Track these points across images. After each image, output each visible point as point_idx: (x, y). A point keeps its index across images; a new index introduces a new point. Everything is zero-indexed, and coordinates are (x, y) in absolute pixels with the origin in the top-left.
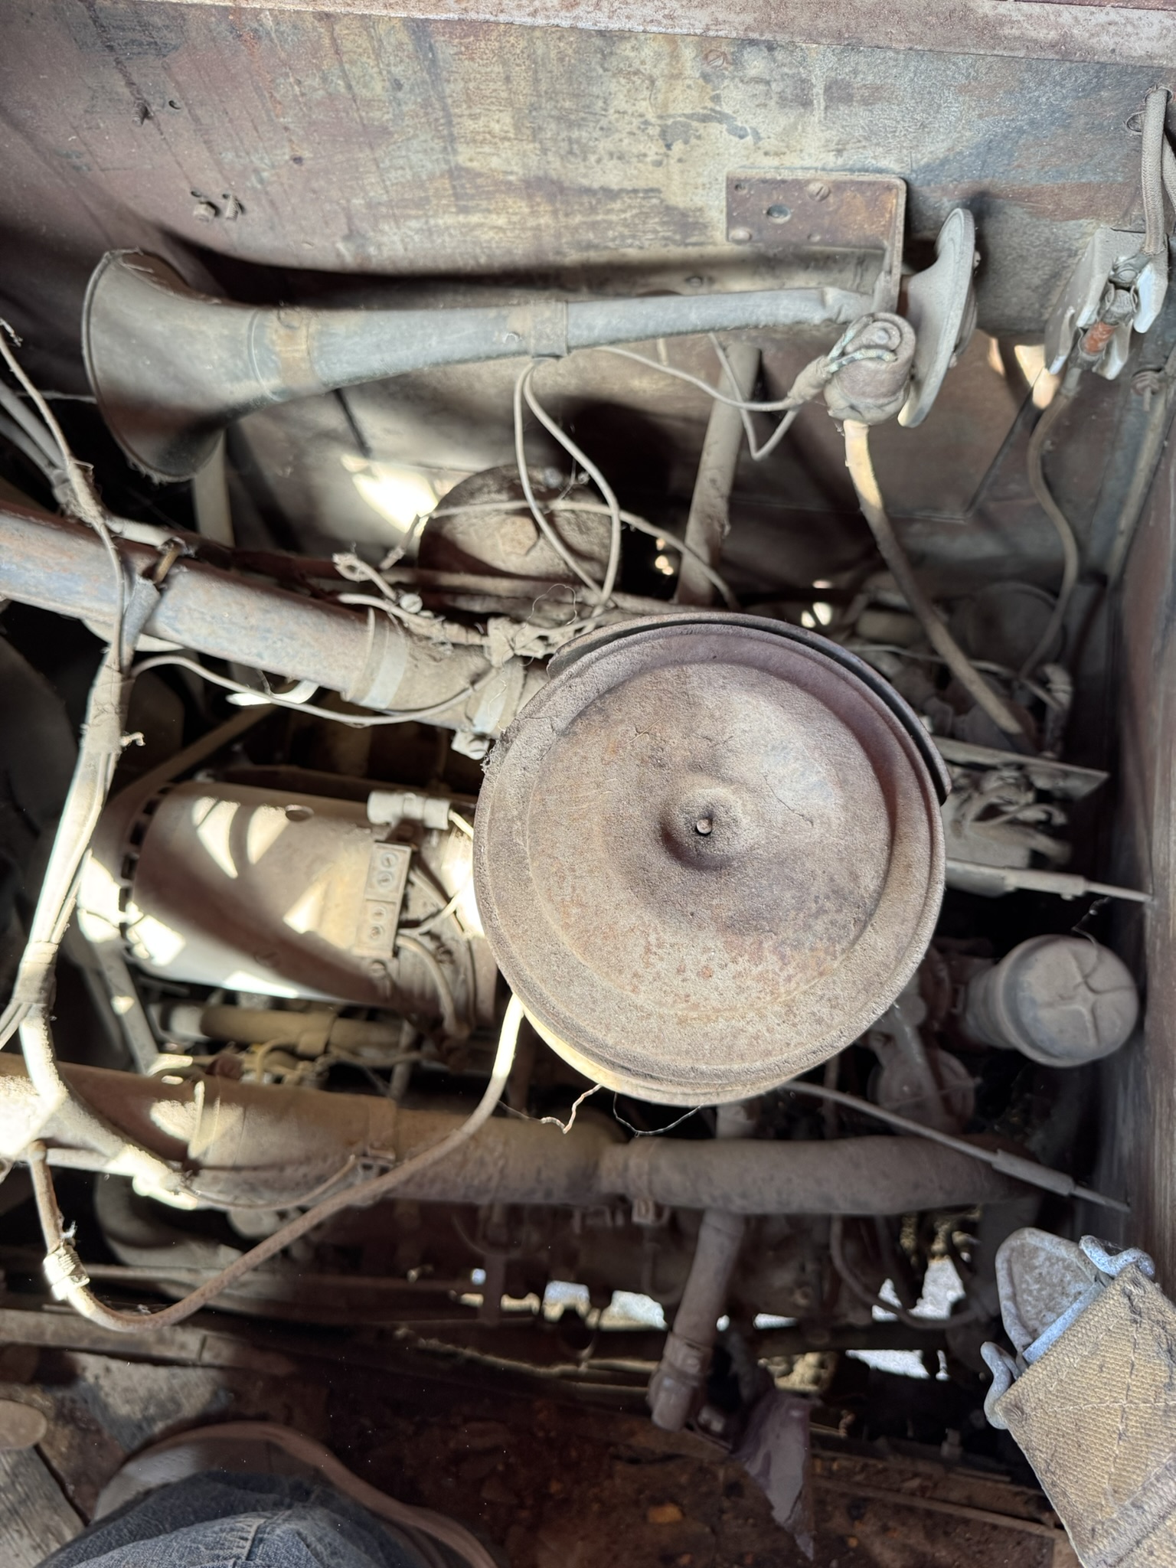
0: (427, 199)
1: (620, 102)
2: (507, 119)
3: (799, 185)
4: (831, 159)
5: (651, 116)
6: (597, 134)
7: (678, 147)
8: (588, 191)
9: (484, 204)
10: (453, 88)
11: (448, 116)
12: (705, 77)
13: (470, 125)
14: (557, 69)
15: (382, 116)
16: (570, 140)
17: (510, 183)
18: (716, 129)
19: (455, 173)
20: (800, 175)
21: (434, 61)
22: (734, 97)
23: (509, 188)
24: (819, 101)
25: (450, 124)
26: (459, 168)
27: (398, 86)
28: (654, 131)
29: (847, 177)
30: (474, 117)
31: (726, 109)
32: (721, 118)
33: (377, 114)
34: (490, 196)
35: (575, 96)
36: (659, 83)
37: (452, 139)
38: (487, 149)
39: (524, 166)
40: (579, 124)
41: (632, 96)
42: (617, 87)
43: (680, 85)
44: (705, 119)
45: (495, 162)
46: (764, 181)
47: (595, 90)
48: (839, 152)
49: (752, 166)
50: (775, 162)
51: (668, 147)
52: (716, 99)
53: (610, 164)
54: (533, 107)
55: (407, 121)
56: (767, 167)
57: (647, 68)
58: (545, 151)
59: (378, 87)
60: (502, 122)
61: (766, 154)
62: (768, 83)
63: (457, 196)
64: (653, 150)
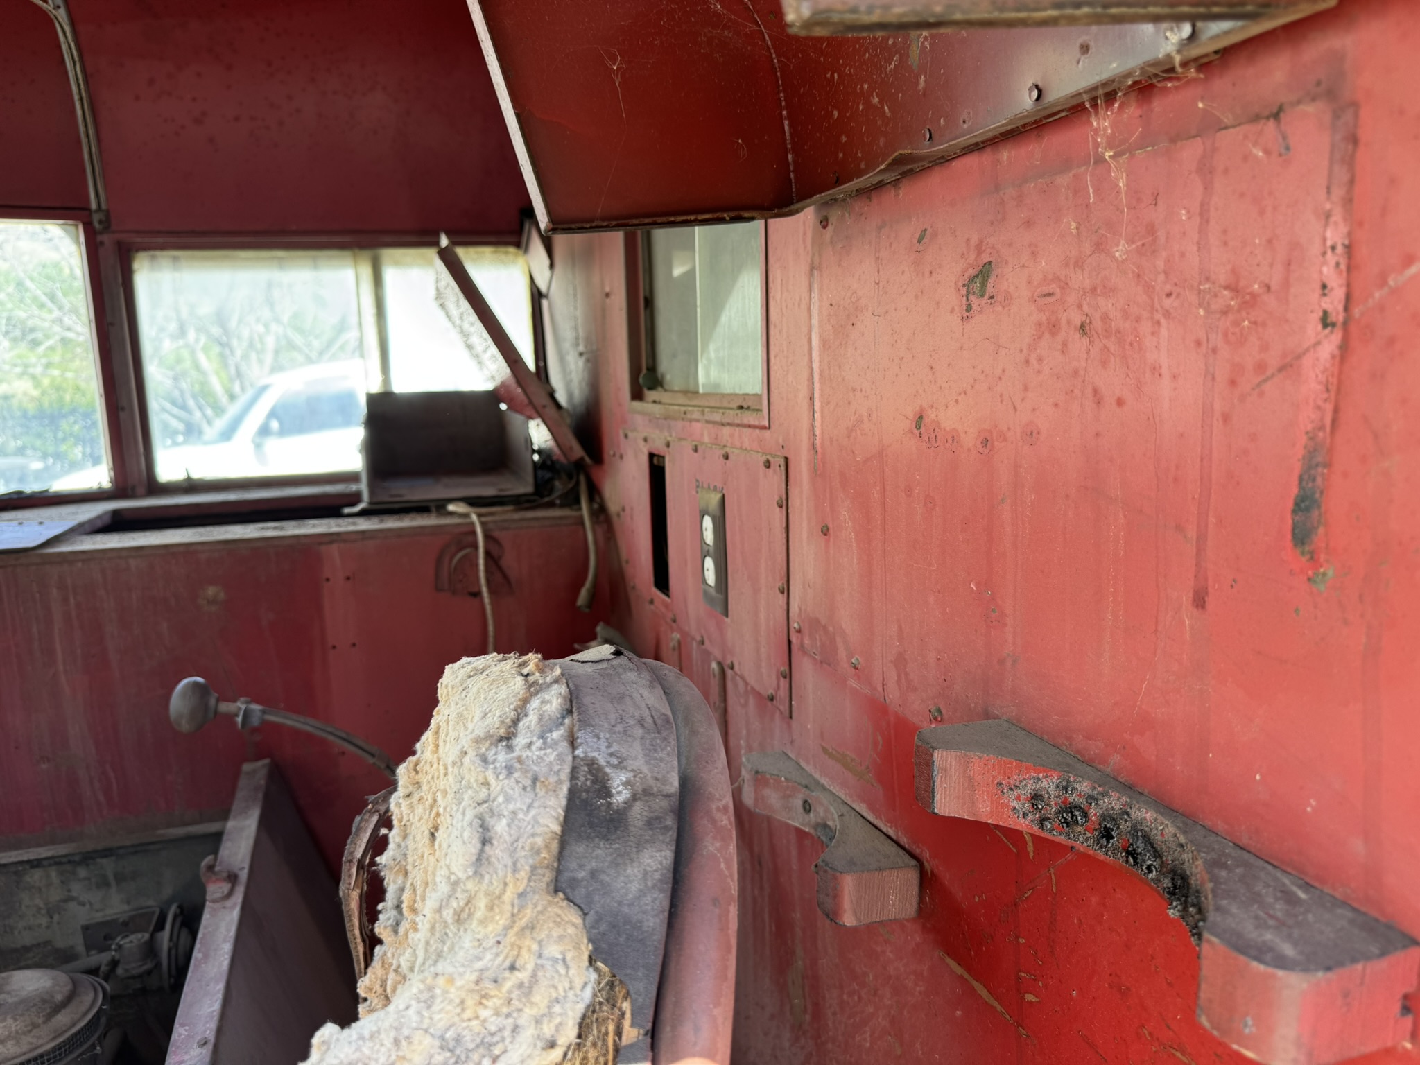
1: (26, 903)
3: (114, 921)
4: (126, 907)
5: (42, 905)
6: (17, 919)
7: (56, 917)
12: (63, 882)
18: (72, 906)
20: (115, 917)
22: (76, 889)
24: (113, 882)
28: (44, 912)
29: (134, 913)
31: (74, 894)
32: (72, 899)
36: (43, 890)
40: (8, 917)
41: (32, 899)
42: (24, 895)
43: (52, 888)
44: (66, 901)
46: (99, 923)
47: (15, 899)
48: (128, 903)
49: (92, 918)
50: (100, 914)
51: (52, 917)
52: (69, 891)
53: (25, 933)
56: (99, 917)
57: (37, 885)
61: (97, 911)
62: (89, 879)
64: (44, 921)
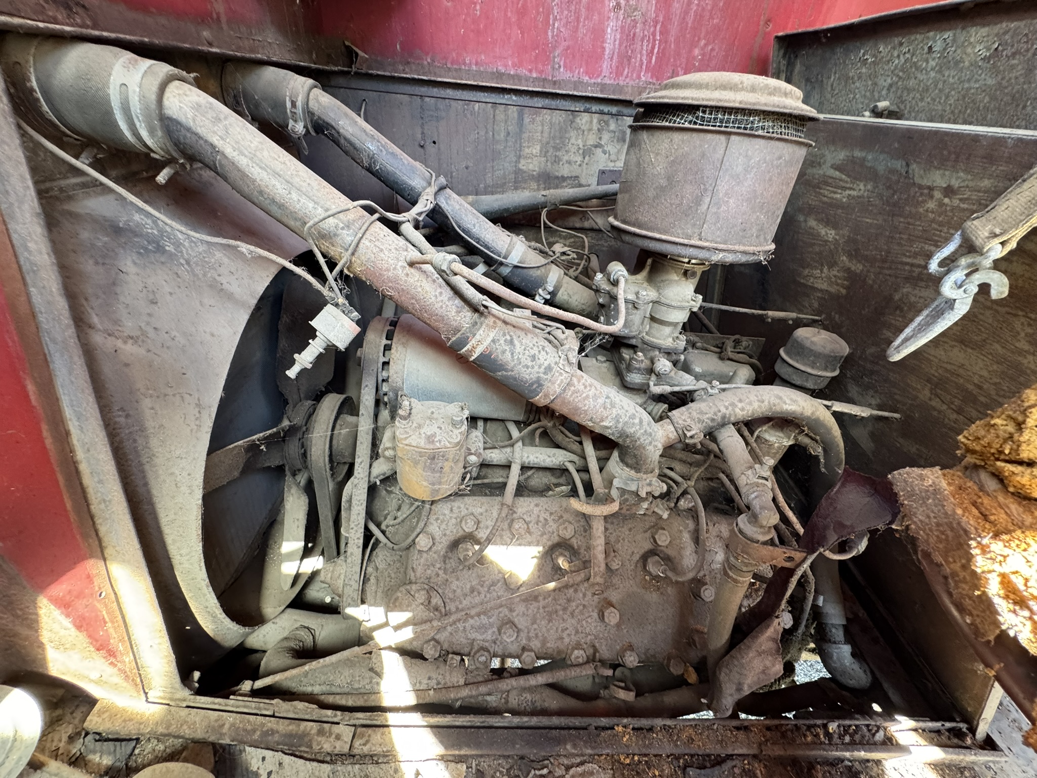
0: (505, 183)
1: (573, 141)
2: (538, 148)
5: (581, 146)
6: (564, 153)
7: (587, 158)
8: (557, 177)
9: (523, 185)
10: (525, 136)
11: (521, 146)
12: (599, 130)
13: (527, 150)
14: (557, 128)
15: (500, 147)
16: (556, 156)
17: (533, 175)
18: (599, 150)
19: (518, 172)
20: (620, 169)
21: (522, 125)
22: (605, 138)
23: (532, 178)
25: (520, 150)
26: (520, 169)
27: (508, 133)
28: (581, 151)
30: (529, 147)
31: (603, 142)
32: (600, 146)
33: (498, 147)
34: (525, 181)
35: (561, 138)
36: (586, 133)
37: (520, 157)
38: (530, 161)
39: (540, 168)
40: (559, 149)
41: (577, 139)
42: (573, 134)
43: (591, 133)
44: (596, 146)
45: (531, 167)
46: (610, 171)
47: (567, 135)
49: (607, 166)
50: (612, 164)
51: (584, 158)
52: (600, 138)
53: (566, 165)
54: (548, 143)
55: (508, 149)
56: (611, 166)
57: (583, 127)
58: (547, 161)
59: (502, 135)
60: (536, 149)
61: (611, 161)
62: (615, 133)
63: (515, 182)
64: (579, 159)
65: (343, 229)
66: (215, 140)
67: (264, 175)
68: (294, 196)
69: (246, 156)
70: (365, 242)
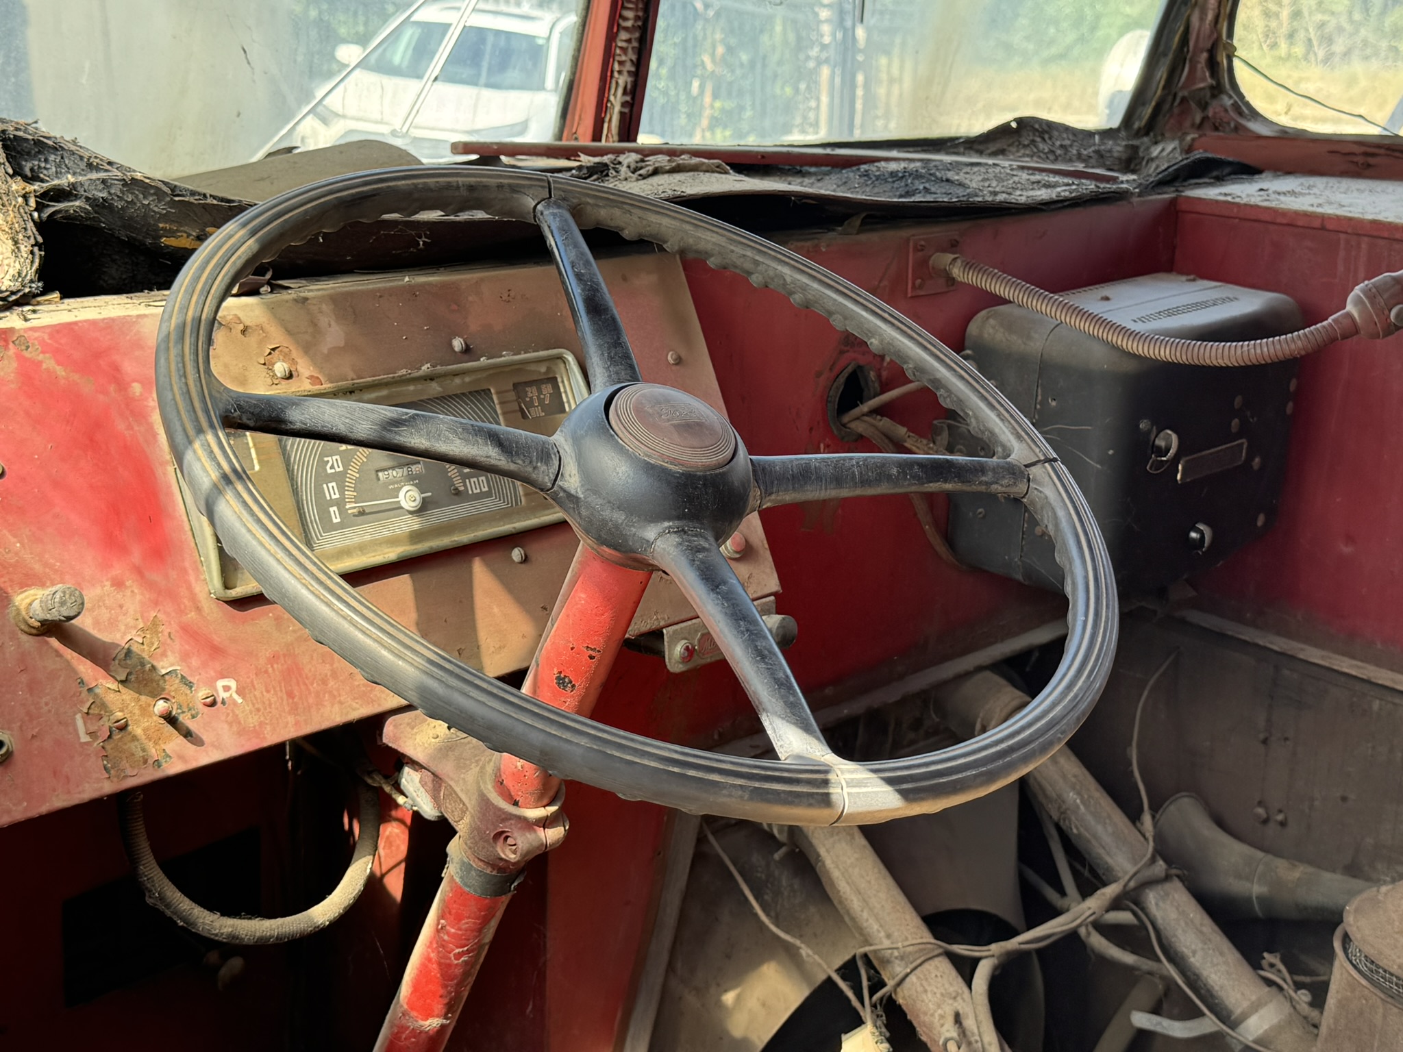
65: (896, 958)
66: (822, 851)
67: (848, 889)
68: (865, 915)
69: (839, 869)
70: (913, 978)
